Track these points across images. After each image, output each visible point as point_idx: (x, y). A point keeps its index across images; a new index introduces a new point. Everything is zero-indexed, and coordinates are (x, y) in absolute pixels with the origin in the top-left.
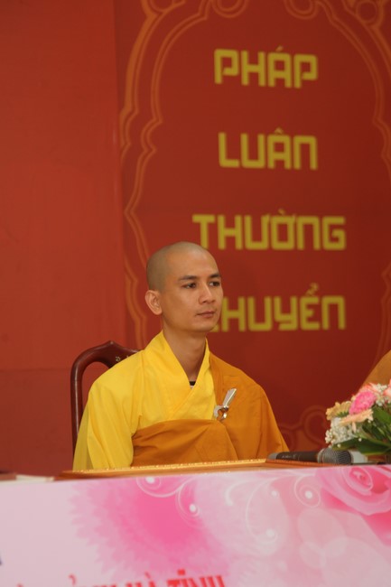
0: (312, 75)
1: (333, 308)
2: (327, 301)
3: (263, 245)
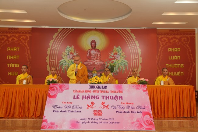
0: (180, 50)
2: (181, 73)
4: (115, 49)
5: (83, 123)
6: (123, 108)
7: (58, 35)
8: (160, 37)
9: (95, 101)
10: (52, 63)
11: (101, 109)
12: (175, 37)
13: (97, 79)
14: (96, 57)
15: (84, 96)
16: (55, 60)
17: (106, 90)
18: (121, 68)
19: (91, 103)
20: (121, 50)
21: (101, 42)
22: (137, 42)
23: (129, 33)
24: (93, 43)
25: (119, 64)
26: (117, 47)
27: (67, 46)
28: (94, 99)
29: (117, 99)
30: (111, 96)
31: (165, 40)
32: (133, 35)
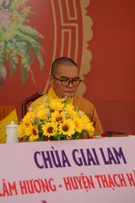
18: (16, 59)
25: (6, 42)
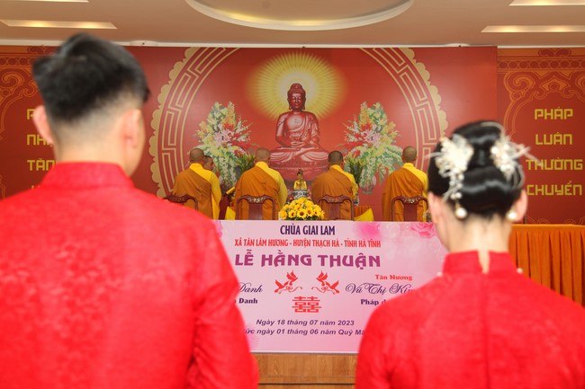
0: (571, 115)
1: (578, 189)
2: (575, 186)
3: (552, 168)
4: (366, 112)
5: (263, 333)
6: (381, 291)
7: (184, 70)
8: (509, 72)
9: (299, 270)
10: (166, 157)
11: (315, 294)
12: (556, 74)
13: (305, 207)
14: (304, 139)
15: (267, 257)
16: (178, 147)
17: (330, 237)
18: (384, 171)
19: (288, 276)
20: (384, 116)
21: (321, 89)
22: (433, 90)
23: (408, 62)
24: (295, 95)
26: (370, 105)
27: (213, 105)
28: (297, 264)
29: (364, 265)
30: (345, 257)
31: (524, 84)
32: (420, 67)
